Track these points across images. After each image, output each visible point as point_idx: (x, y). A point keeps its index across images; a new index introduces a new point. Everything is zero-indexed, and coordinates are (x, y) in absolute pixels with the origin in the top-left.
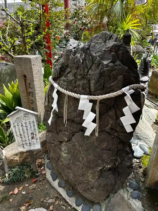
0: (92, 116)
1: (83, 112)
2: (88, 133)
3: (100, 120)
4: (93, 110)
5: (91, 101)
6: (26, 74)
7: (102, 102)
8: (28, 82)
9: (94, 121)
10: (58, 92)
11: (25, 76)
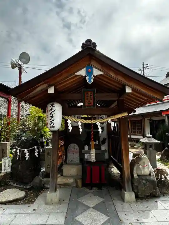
0: (28, 154)
1: (25, 153)
2: (27, 159)
3: (30, 155)
4: (28, 152)
5: (27, 150)
6: (4, 149)
7: (30, 150)
8: (4, 152)
9: (28, 155)
10: (19, 150)
11: (3, 150)
